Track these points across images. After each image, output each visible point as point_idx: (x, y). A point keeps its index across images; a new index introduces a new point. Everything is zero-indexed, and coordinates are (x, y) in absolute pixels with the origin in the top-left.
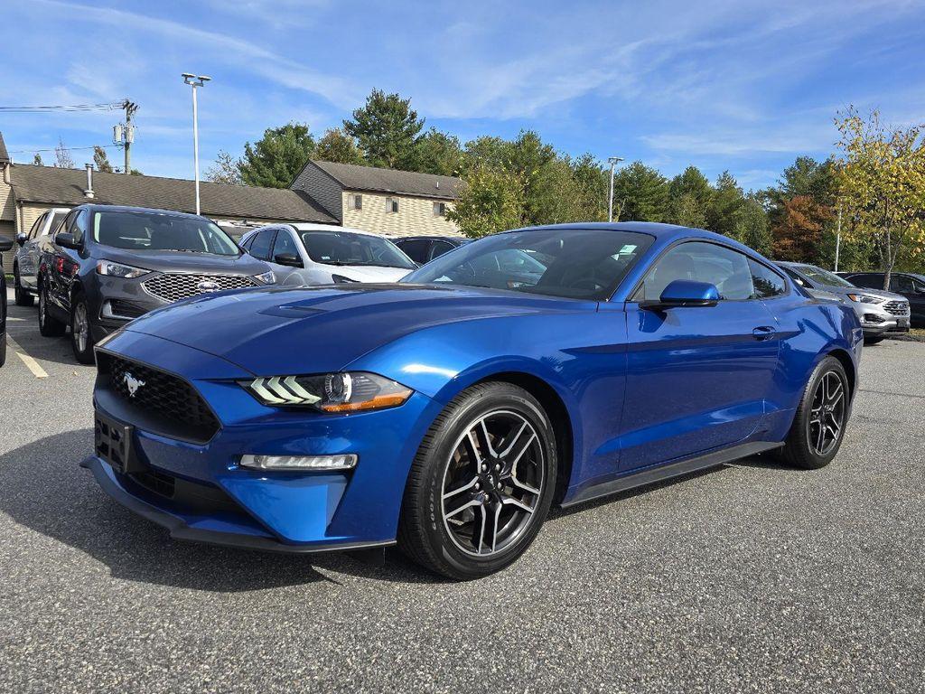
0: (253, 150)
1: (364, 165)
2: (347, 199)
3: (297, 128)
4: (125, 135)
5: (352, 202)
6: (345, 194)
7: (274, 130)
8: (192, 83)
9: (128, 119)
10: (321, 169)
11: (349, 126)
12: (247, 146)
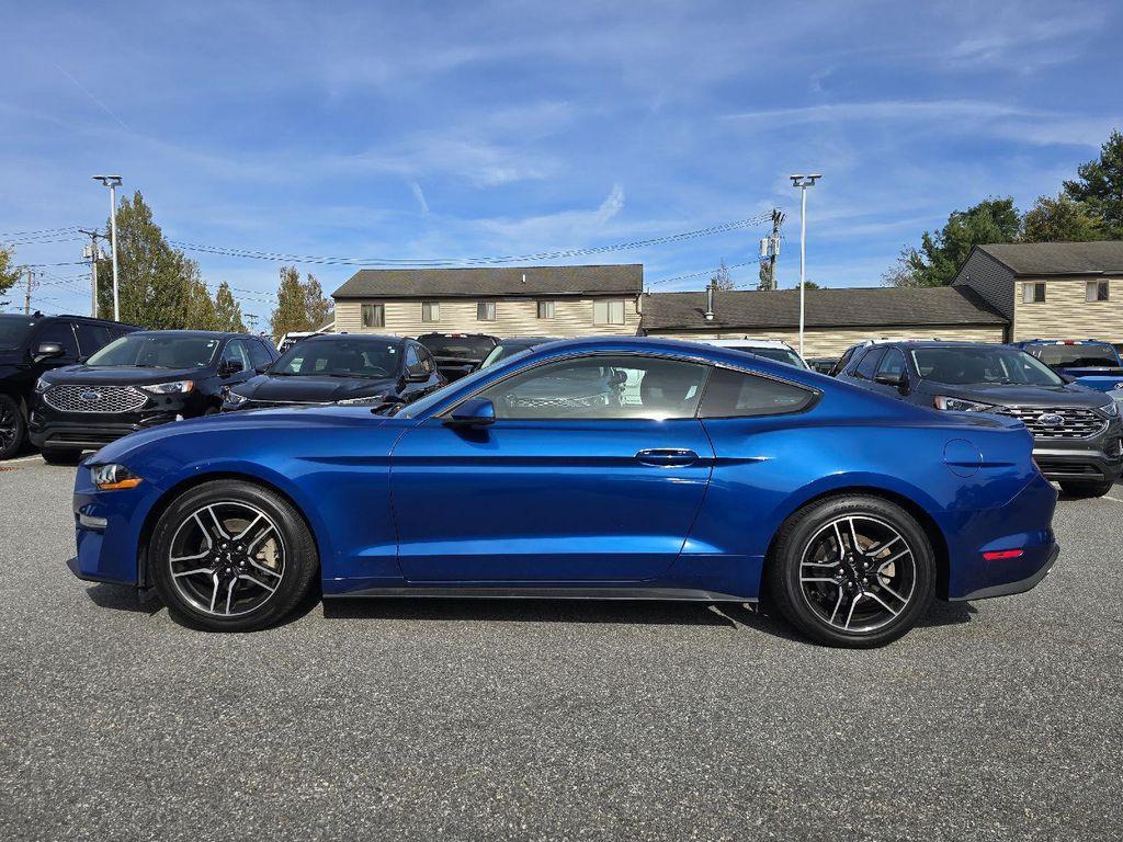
0: (933, 240)
1: (1092, 239)
2: (1022, 291)
3: (997, 204)
4: (772, 247)
5: (1031, 293)
6: (1018, 285)
7: (966, 211)
8: (801, 184)
9: (775, 231)
10: (990, 256)
11: (1073, 189)
12: (926, 237)
